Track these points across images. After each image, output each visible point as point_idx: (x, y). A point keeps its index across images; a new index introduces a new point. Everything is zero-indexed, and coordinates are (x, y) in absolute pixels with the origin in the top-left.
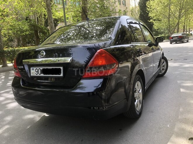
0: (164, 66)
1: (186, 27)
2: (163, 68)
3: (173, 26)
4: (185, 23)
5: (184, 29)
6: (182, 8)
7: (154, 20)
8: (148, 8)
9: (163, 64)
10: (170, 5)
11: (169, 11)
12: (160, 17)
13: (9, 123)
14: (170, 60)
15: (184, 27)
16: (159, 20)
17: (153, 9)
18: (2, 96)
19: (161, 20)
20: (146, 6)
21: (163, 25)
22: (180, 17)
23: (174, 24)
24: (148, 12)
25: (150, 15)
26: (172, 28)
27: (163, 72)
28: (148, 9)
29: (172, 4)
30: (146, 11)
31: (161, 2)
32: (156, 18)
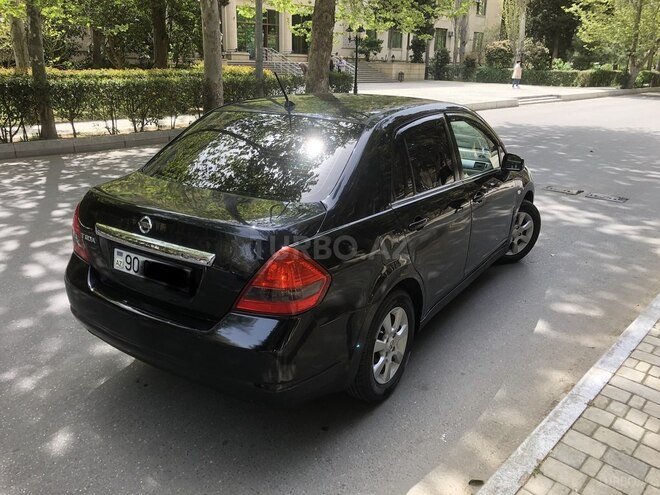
0: (525, 233)
2: (522, 237)
7: (586, 8)
9: (524, 224)
13: (54, 361)
14: (575, 192)
18: (35, 262)
27: (520, 249)
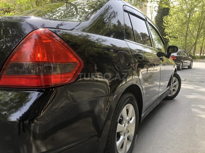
1: (203, 48)
2: (174, 88)
3: (190, 46)
4: (202, 44)
5: (201, 51)
6: (201, 27)
7: (170, 37)
8: (165, 23)
9: (174, 83)
10: (188, 23)
11: (187, 29)
12: (177, 35)
15: (201, 48)
16: (175, 38)
17: (170, 25)
19: (177, 38)
20: (163, 21)
21: (179, 44)
22: (198, 37)
23: (191, 44)
24: (164, 28)
25: (166, 30)
26: (189, 47)
28: (165, 25)
29: (191, 22)
30: (163, 27)
31: (179, 19)
32: (172, 35)
